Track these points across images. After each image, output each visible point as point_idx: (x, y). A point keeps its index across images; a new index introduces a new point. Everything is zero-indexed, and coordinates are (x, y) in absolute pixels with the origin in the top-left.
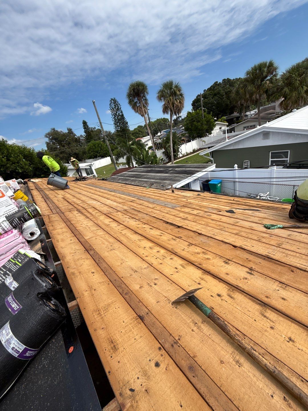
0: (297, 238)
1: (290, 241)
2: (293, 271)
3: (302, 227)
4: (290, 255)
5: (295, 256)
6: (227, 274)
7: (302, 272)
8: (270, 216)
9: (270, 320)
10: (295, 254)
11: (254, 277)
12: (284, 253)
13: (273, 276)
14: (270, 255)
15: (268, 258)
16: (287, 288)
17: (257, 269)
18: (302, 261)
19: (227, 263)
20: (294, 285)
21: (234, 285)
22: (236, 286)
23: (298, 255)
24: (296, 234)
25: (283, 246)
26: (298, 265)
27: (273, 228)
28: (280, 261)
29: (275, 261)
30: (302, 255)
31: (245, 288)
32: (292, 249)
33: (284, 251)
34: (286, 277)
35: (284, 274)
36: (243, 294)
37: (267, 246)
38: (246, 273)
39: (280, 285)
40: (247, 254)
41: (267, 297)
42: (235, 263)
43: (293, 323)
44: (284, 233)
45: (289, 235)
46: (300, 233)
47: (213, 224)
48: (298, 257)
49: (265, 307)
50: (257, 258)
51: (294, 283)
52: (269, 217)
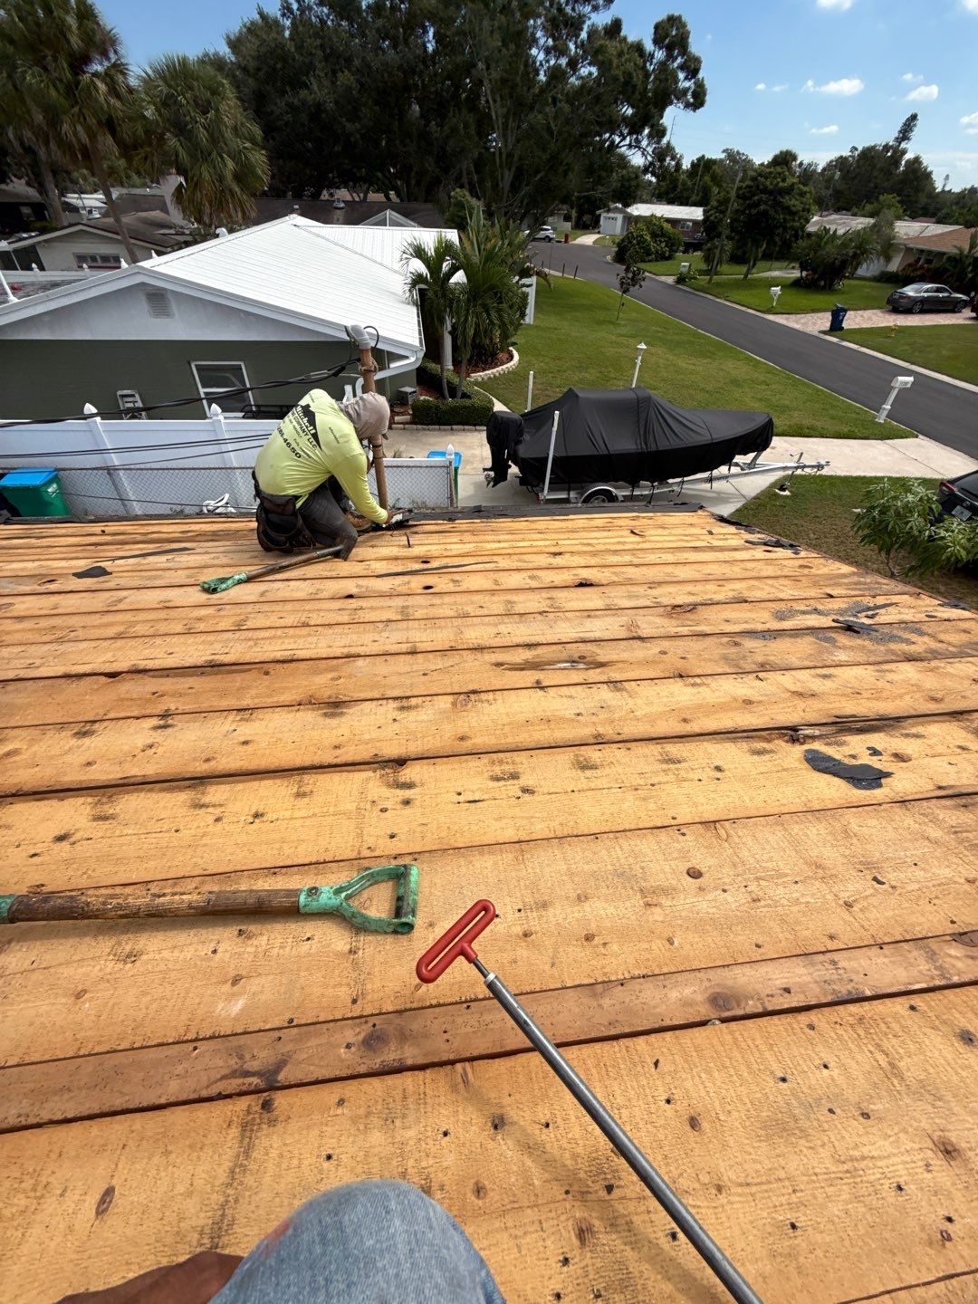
0: (280, 596)
1: (265, 607)
2: (267, 673)
3: (288, 566)
4: (263, 639)
5: (274, 637)
6: (89, 764)
7: (285, 665)
8: (218, 558)
9: (214, 806)
10: (273, 631)
11: (176, 729)
12: (249, 640)
13: (224, 704)
14: (216, 657)
15: (212, 666)
16: (254, 715)
17: (181, 708)
18: (286, 641)
19: (84, 734)
20: (269, 701)
21: (113, 783)
22: (121, 782)
23: (279, 632)
24: (277, 587)
25: (250, 624)
26: (279, 655)
27: (224, 586)
28: (241, 661)
29: (227, 668)
30: (286, 630)
31: (150, 769)
32: (268, 624)
33: (250, 634)
34: (253, 692)
35: (249, 687)
36: (142, 791)
37: (211, 638)
38: (151, 732)
39: (238, 718)
40: (154, 680)
41: (208, 760)
42: (114, 722)
43: (264, 779)
44: (250, 592)
45: (262, 594)
46: (287, 580)
47: (23, 630)
48: (280, 637)
49: (202, 784)
50: (182, 680)
51: (270, 696)
52: (216, 562)
